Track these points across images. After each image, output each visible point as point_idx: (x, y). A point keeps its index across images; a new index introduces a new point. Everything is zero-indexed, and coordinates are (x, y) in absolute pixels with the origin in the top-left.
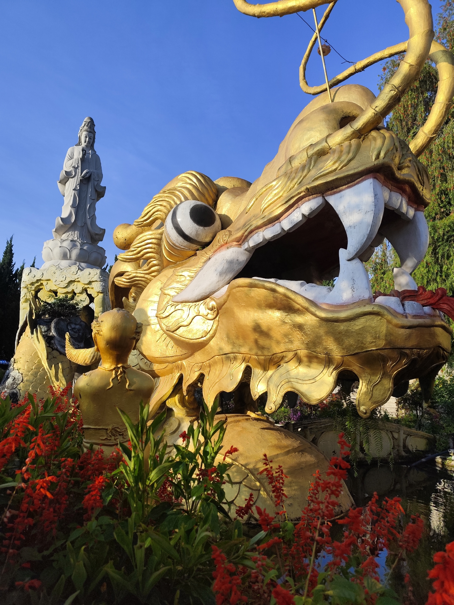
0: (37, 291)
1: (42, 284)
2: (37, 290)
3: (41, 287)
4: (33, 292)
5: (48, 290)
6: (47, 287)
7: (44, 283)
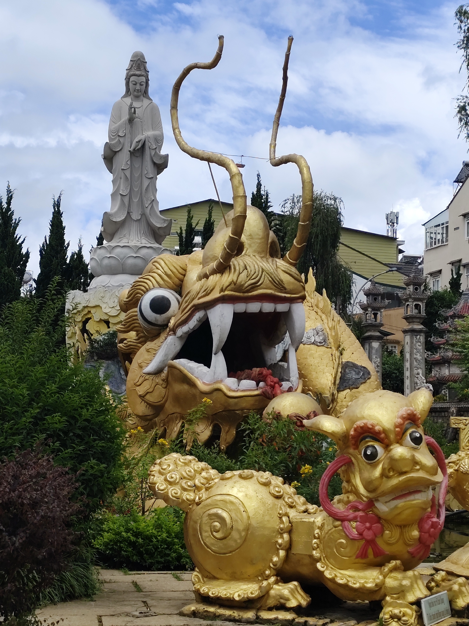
0: (85, 322)
1: (89, 312)
2: (84, 319)
3: (89, 316)
4: (80, 325)
5: (98, 320)
6: (97, 316)
7: (93, 311)
